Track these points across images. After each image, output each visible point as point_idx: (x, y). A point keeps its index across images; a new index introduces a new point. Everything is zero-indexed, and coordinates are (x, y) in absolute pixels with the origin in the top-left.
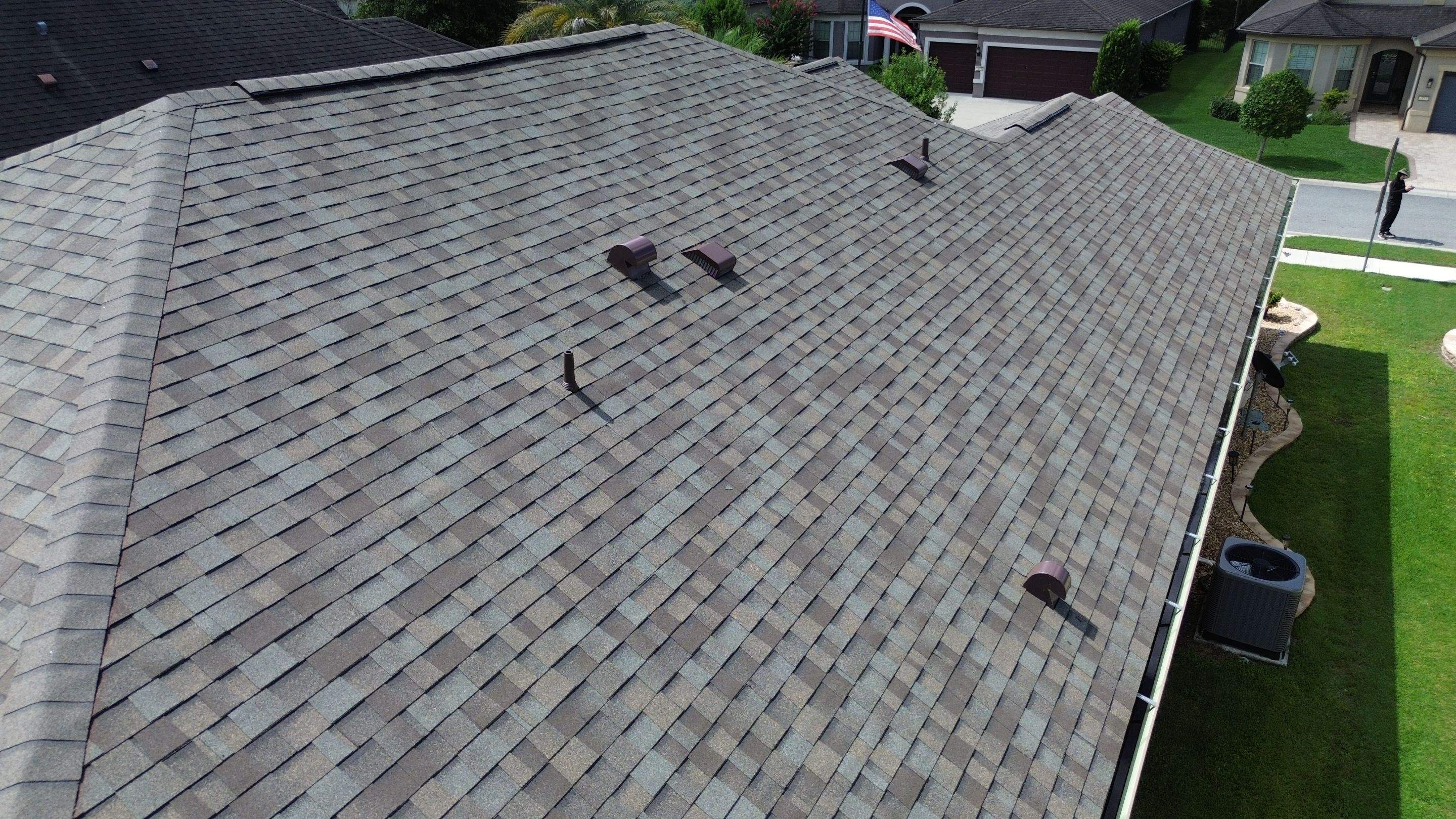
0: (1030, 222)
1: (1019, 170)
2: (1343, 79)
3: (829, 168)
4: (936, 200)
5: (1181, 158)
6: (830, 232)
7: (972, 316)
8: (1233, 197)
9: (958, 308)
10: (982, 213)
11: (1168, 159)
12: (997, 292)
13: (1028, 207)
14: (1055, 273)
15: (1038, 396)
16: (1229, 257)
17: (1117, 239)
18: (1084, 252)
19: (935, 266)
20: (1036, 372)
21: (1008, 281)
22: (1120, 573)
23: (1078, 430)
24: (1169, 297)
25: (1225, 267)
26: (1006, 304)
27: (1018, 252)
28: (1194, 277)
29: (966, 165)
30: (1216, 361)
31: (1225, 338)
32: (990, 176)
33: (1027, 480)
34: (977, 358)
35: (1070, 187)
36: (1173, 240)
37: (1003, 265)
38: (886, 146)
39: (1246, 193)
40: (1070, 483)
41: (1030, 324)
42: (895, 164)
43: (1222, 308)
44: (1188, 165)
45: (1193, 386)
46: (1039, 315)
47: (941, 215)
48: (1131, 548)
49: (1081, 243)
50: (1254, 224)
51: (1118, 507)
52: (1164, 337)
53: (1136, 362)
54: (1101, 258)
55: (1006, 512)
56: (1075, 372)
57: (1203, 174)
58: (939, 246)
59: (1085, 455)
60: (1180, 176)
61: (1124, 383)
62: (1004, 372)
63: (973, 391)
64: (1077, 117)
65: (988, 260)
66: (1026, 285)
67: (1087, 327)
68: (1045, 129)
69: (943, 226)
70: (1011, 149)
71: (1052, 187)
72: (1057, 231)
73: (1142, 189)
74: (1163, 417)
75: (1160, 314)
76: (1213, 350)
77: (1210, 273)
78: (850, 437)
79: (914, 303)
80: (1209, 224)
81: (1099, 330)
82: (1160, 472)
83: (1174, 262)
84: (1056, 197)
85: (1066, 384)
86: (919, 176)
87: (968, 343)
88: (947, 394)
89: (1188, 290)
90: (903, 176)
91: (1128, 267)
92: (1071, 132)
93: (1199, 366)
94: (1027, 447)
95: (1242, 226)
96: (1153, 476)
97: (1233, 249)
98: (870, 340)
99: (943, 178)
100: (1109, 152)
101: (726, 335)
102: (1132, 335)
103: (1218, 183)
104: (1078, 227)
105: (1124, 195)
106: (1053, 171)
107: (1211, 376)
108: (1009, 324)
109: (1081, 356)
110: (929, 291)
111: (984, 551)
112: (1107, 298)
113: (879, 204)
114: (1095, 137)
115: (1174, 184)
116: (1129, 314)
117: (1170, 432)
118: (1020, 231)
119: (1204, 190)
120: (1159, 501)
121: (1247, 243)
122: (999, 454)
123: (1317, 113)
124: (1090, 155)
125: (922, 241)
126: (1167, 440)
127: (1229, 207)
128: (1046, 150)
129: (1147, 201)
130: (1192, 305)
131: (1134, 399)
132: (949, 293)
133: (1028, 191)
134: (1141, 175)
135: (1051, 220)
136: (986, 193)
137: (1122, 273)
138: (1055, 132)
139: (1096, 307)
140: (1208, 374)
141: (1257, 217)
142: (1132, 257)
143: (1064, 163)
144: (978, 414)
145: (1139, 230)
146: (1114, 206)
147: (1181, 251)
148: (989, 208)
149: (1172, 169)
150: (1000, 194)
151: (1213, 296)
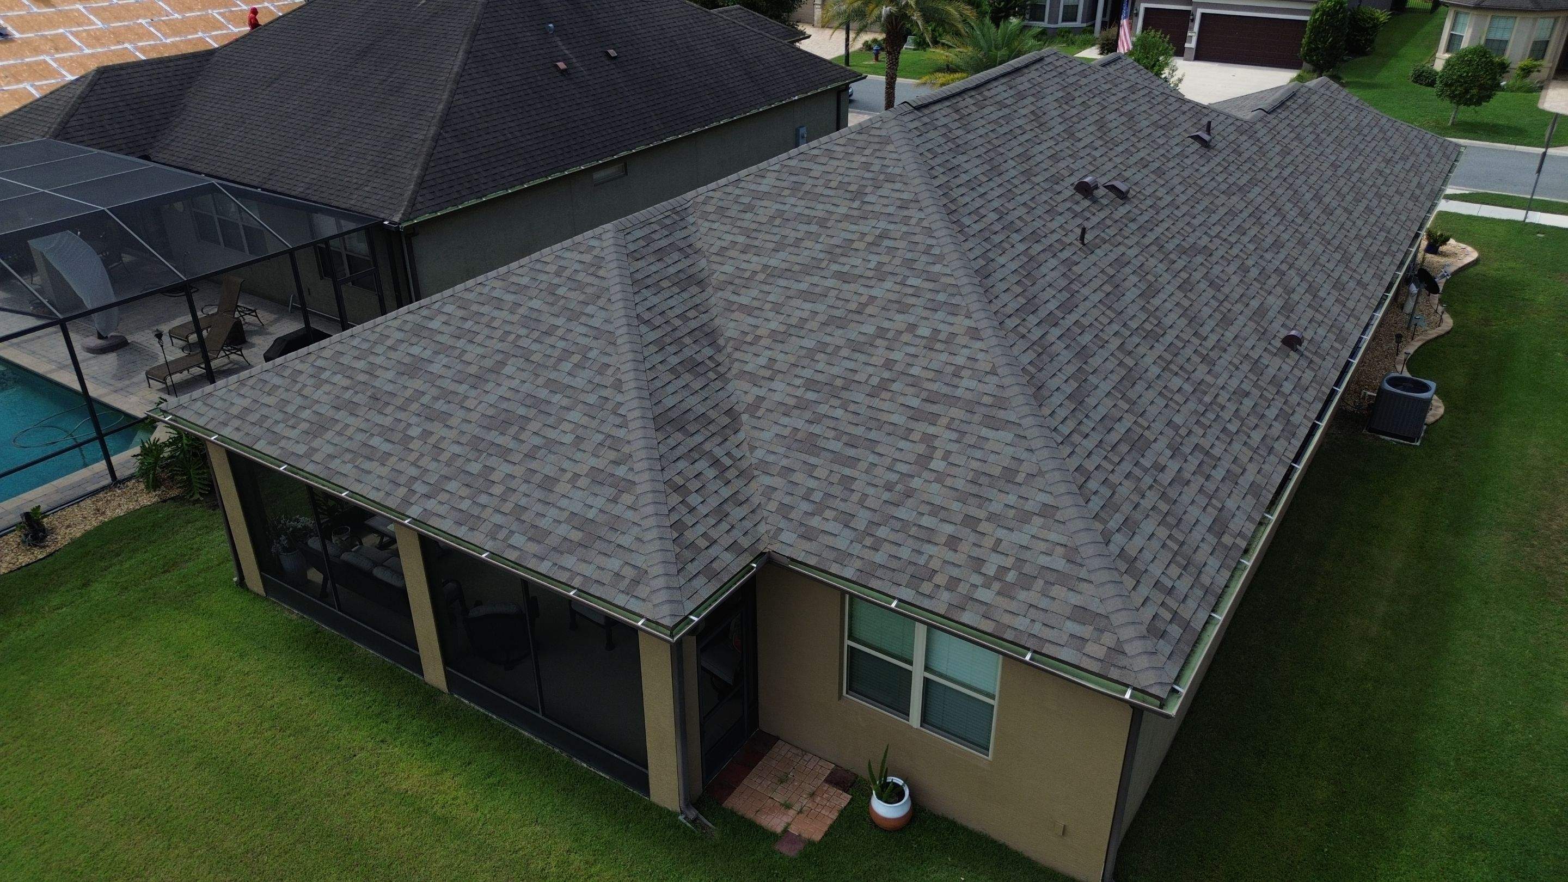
0: (1274, 174)
1: (1264, 140)
2: (1539, 49)
3: (1158, 140)
4: (1218, 159)
5: (1376, 130)
6: (1167, 177)
7: (1247, 226)
8: (1412, 159)
9: (1238, 221)
10: (1245, 168)
11: (1366, 131)
12: (1258, 214)
13: (1271, 165)
14: (1289, 205)
15: (1284, 267)
16: (1404, 201)
17: (1328, 186)
18: (1307, 194)
19: (1223, 198)
20: (1282, 256)
21: (1263, 208)
22: (1326, 345)
23: (1305, 285)
24: (1360, 223)
25: (1400, 207)
26: (1263, 221)
27: (1267, 192)
28: (1378, 212)
29: (1232, 138)
30: (1387, 260)
31: (1394, 247)
32: (1247, 145)
33: (1280, 303)
34: (1251, 247)
35: (1297, 152)
36: (1365, 188)
37: (1260, 199)
38: (1186, 126)
39: (1422, 156)
40: (1301, 308)
41: (1277, 232)
42: (1192, 137)
43: (1394, 231)
44: (1381, 135)
45: (1371, 272)
46: (1282, 228)
47: (1222, 169)
48: (1332, 336)
49: (1305, 188)
50: (1424, 180)
51: (1326, 320)
52: (1355, 244)
53: (1338, 256)
54: (1318, 198)
55: (1271, 314)
56: (1302, 259)
57: (1390, 143)
58: (1224, 187)
59: (1308, 297)
60: (1373, 144)
61: (1331, 266)
62: (1265, 255)
63: (1250, 262)
64: (1300, 101)
65: (1251, 196)
66: (1273, 211)
67: (1309, 236)
68: (1279, 111)
69: (1224, 175)
70: (1259, 126)
71: (1285, 152)
72: (1290, 180)
73: (1346, 154)
74: (1352, 284)
75: (1354, 232)
76: (1385, 254)
77: (1389, 209)
78: (1197, 276)
79: (1215, 218)
80: (1391, 178)
81: (1316, 238)
82: (1349, 309)
83: (1365, 202)
84: (1289, 159)
85: (1298, 264)
86: (1205, 144)
87: (1245, 239)
88: (1237, 263)
89: (1373, 219)
90: (1197, 145)
91: (1334, 204)
92: (1297, 113)
93: (1376, 262)
94: (1279, 290)
95: (1415, 181)
96: (1344, 309)
97: (1407, 195)
98: (1197, 234)
99: (1220, 146)
100: (1323, 127)
101: (1133, 226)
102: (1336, 242)
103: (1401, 149)
104: (1303, 178)
105: (1333, 158)
106: (1287, 141)
107: (1382, 267)
108: (1266, 231)
109: (1306, 251)
110: (1222, 211)
111: (1262, 327)
112: (1321, 221)
113: (1188, 162)
114: (1314, 116)
115: (1369, 149)
116: (1334, 231)
117: (1356, 292)
118: (1269, 180)
119: (1390, 154)
120: (1347, 320)
121: (1418, 192)
122: (1266, 291)
123: (1511, 82)
124: (1310, 129)
125: (1214, 184)
126: (1354, 295)
127: (1408, 166)
128: (1281, 126)
129: (1349, 162)
130: (1374, 228)
131: (1336, 275)
132: (1232, 213)
133: (1270, 155)
134: (1345, 144)
135: (1286, 173)
136: (1246, 155)
137: (1330, 207)
138: (1285, 114)
139: (1314, 226)
140: (1381, 266)
141: (1428, 174)
142: (1337, 198)
143: (1293, 135)
144: (1254, 272)
145: (1343, 181)
146: (1326, 165)
147: (1370, 195)
148: (1248, 165)
149: (1368, 139)
150: (1254, 156)
151: (1389, 224)
